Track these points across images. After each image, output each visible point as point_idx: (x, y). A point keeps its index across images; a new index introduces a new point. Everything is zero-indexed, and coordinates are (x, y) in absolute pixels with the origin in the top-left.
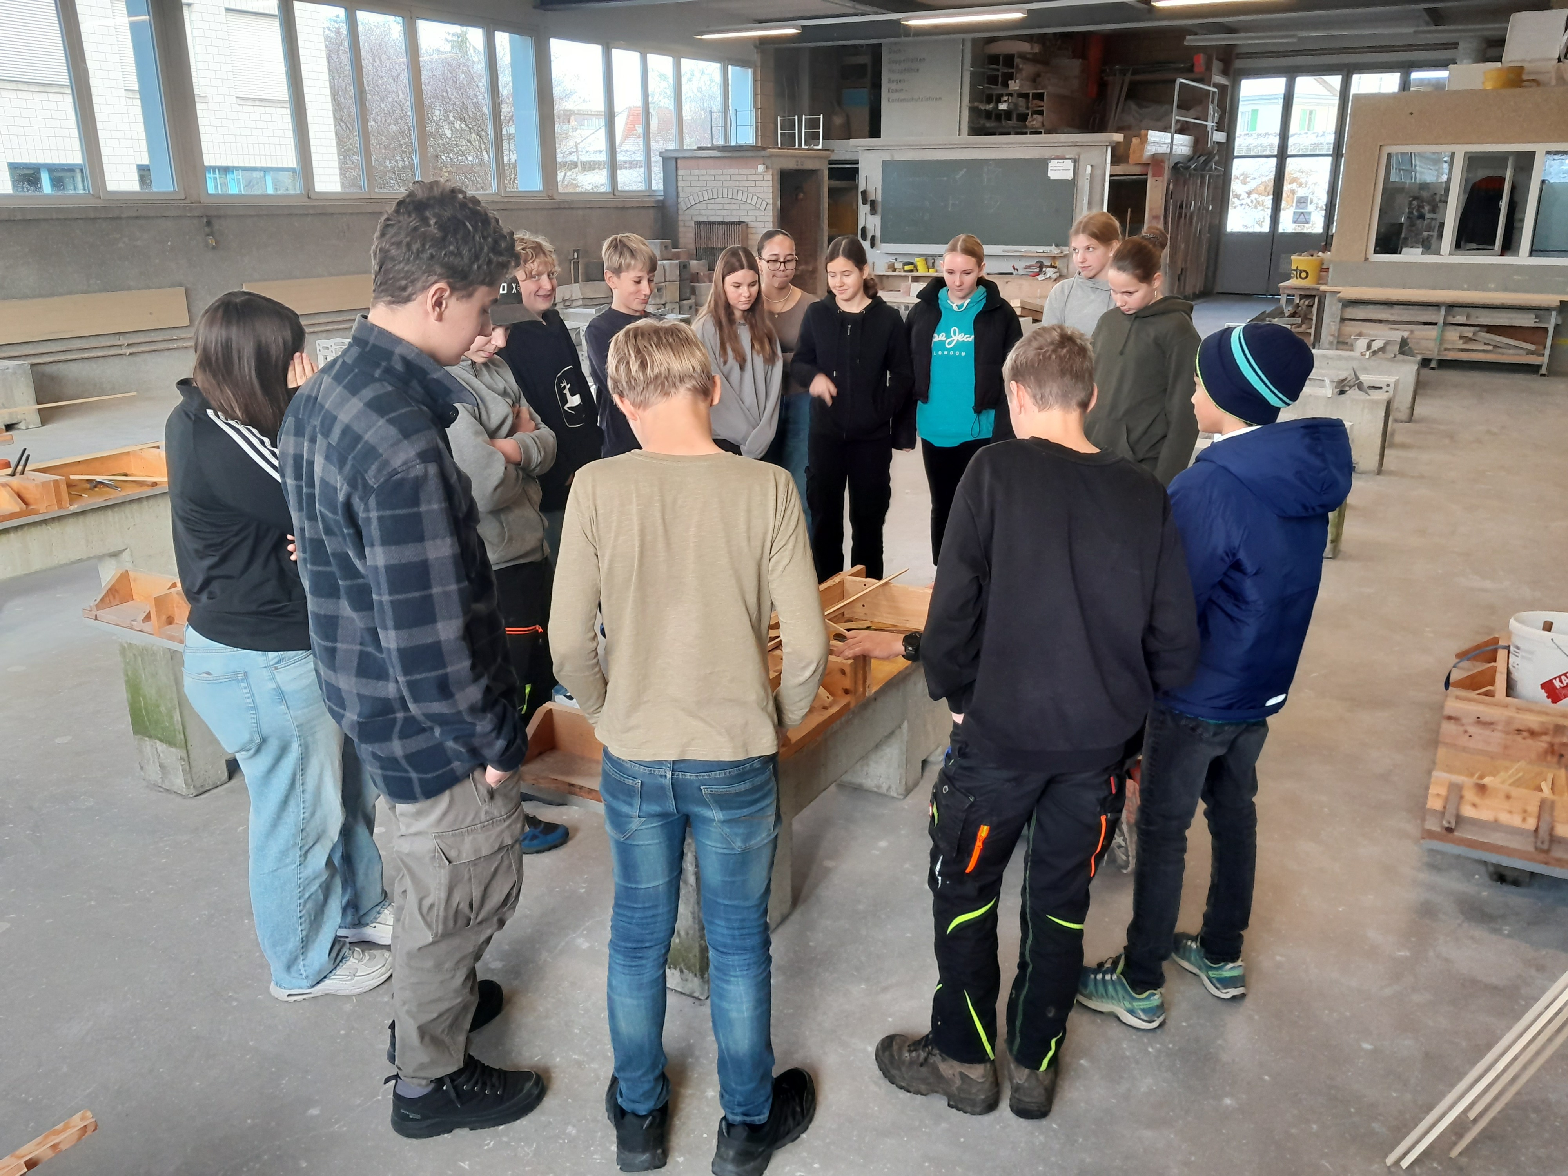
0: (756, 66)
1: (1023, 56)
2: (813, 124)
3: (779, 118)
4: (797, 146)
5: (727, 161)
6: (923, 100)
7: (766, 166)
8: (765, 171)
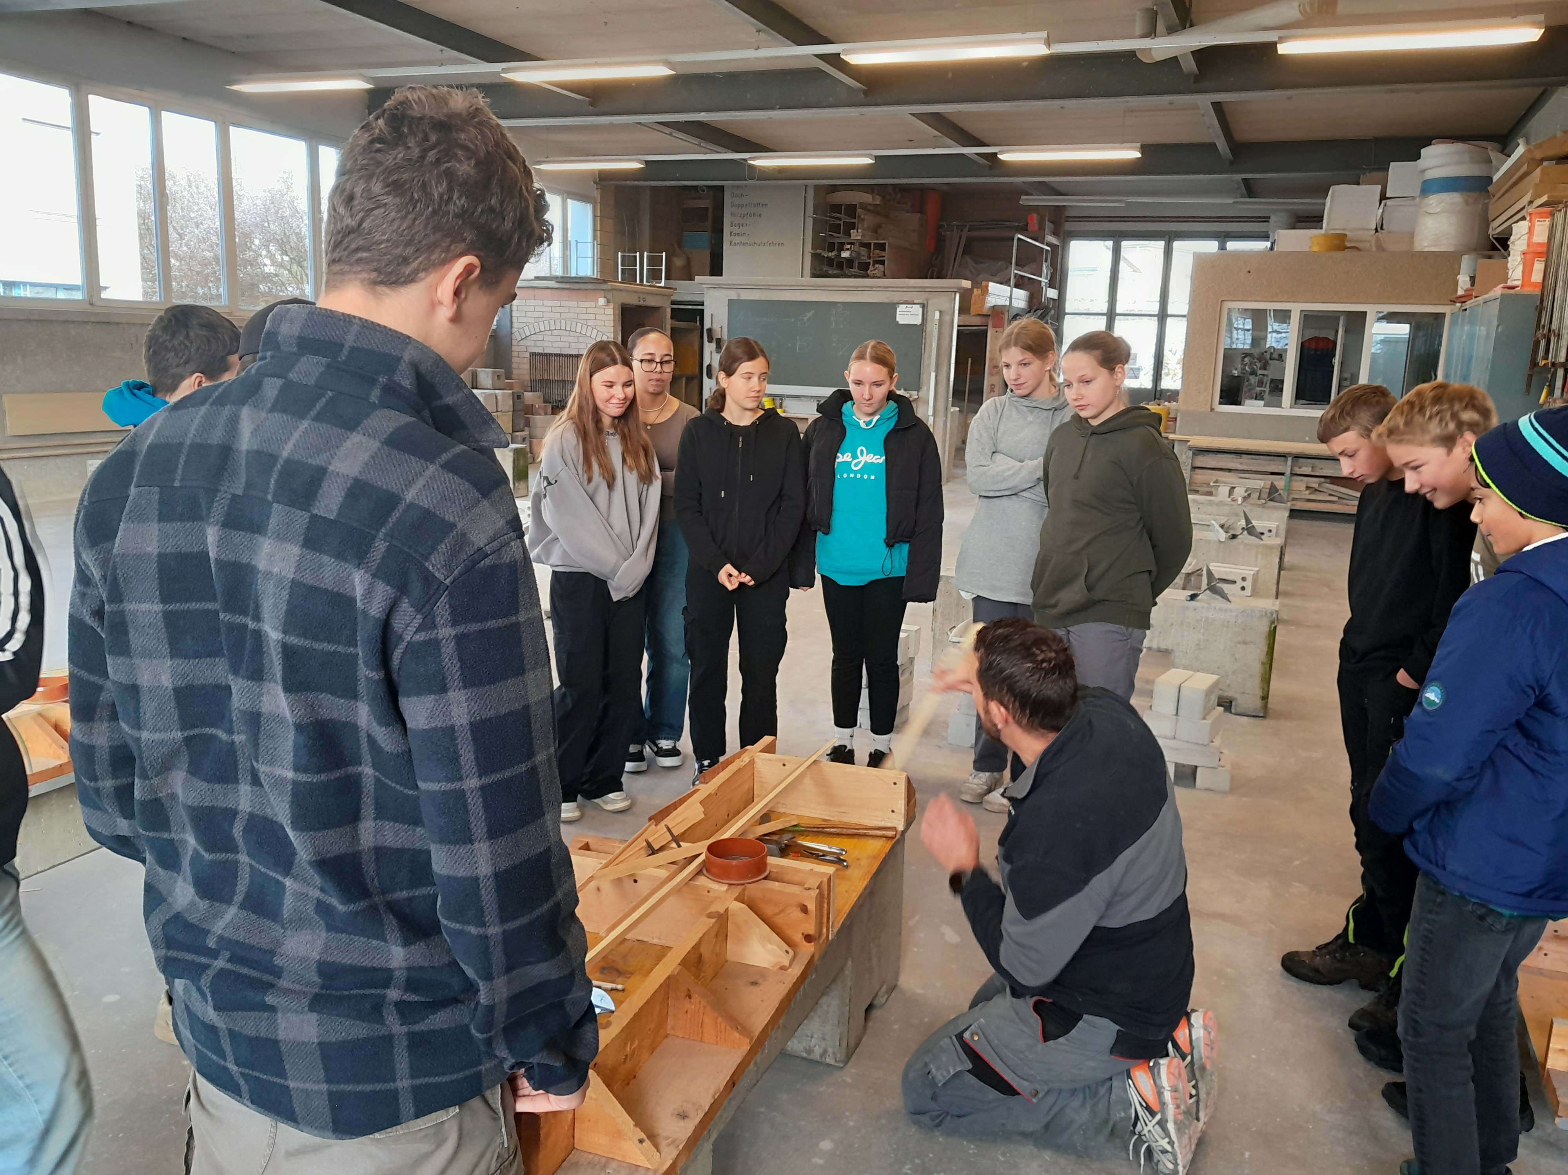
0: (595, 202)
1: (864, 206)
2: (654, 261)
3: (620, 254)
4: (638, 282)
5: (565, 292)
6: (766, 245)
7: (607, 300)
8: (605, 304)
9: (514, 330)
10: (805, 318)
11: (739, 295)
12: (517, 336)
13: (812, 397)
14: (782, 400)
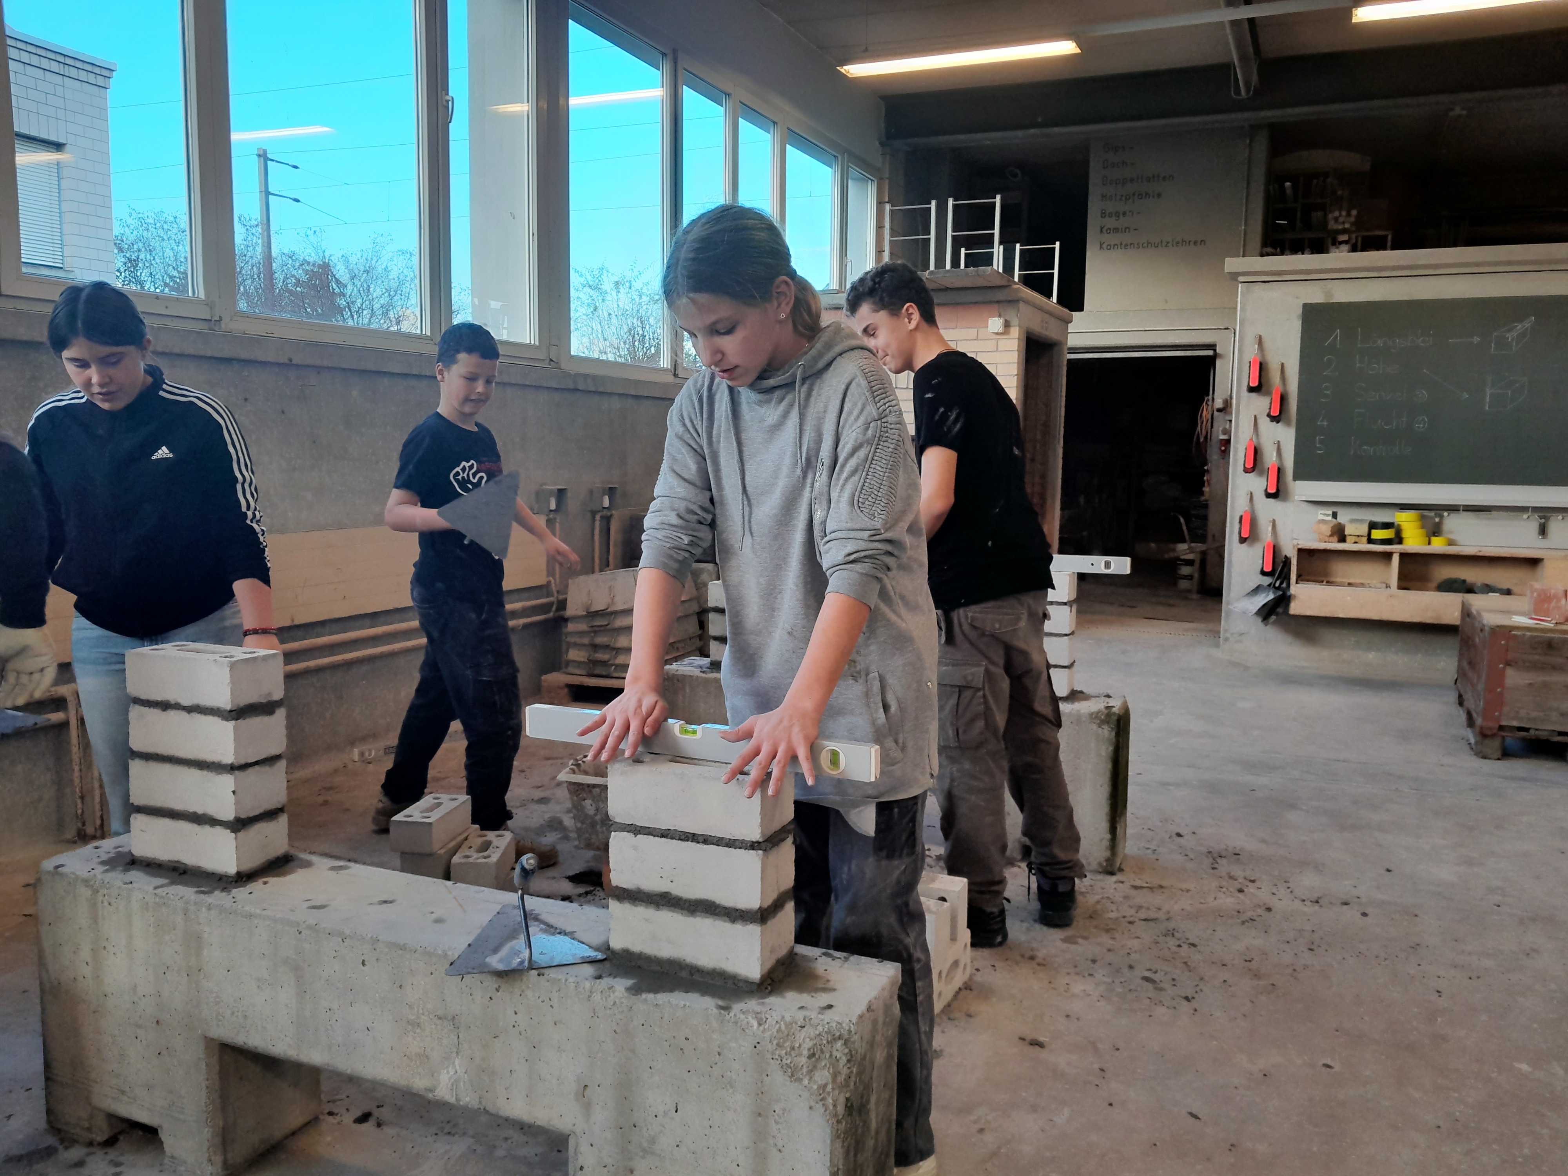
0: (882, 178)
6: (1170, 245)
7: (1006, 321)
8: (1001, 330)
10: (1510, 336)
11: (1328, 293)
13: (1524, 509)
14: (1441, 517)
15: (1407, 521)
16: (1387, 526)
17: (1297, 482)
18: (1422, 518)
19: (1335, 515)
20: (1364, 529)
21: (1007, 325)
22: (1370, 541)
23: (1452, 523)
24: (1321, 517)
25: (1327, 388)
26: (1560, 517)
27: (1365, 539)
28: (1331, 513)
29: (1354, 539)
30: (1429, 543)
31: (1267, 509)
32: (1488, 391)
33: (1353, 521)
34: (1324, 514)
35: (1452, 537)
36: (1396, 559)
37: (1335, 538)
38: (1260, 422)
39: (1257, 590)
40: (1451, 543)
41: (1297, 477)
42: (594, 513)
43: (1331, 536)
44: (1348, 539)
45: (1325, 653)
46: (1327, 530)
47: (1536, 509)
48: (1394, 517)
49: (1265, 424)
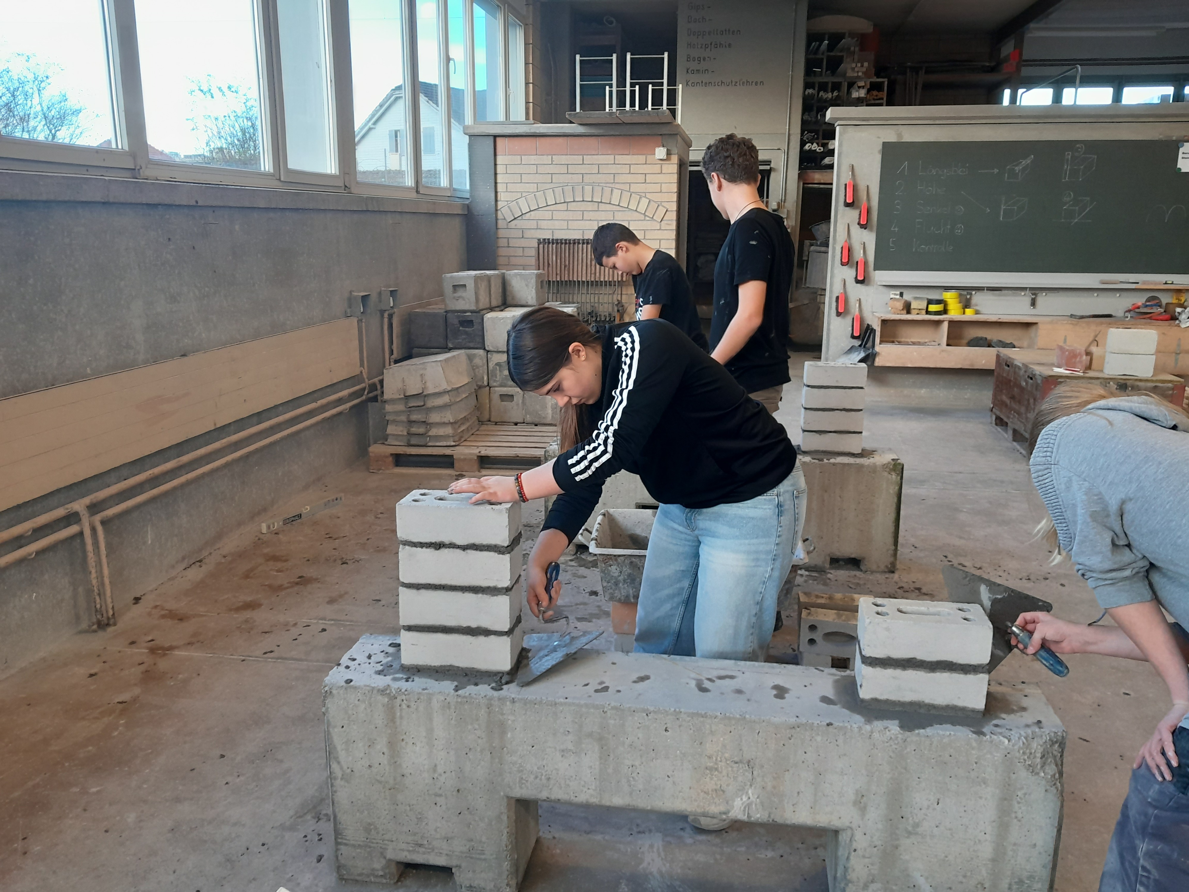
5: (593, 141)
6: (738, 84)
7: (667, 150)
8: (665, 157)
9: (500, 204)
10: (1017, 169)
11: (899, 135)
12: (505, 212)
13: (1024, 289)
14: (971, 294)
15: (950, 297)
16: (938, 302)
17: (876, 272)
18: (960, 295)
19: (901, 294)
20: (923, 305)
21: (669, 153)
22: (928, 312)
23: (977, 298)
24: (892, 296)
25: (898, 204)
26: (1044, 294)
27: (924, 312)
28: (898, 293)
29: (917, 311)
30: (964, 313)
31: (855, 292)
32: (1003, 207)
33: (916, 298)
34: (894, 294)
35: (978, 308)
36: (945, 325)
37: (905, 311)
38: (851, 228)
39: (852, 349)
40: (977, 312)
41: (876, 268)
42: (382, 312)
43: (903, 310)
44: (913, 311)
45: (892, 391)
46: (900, 305)
47: (1031, 289)
48: (942, 294)
49: (855, 230)
